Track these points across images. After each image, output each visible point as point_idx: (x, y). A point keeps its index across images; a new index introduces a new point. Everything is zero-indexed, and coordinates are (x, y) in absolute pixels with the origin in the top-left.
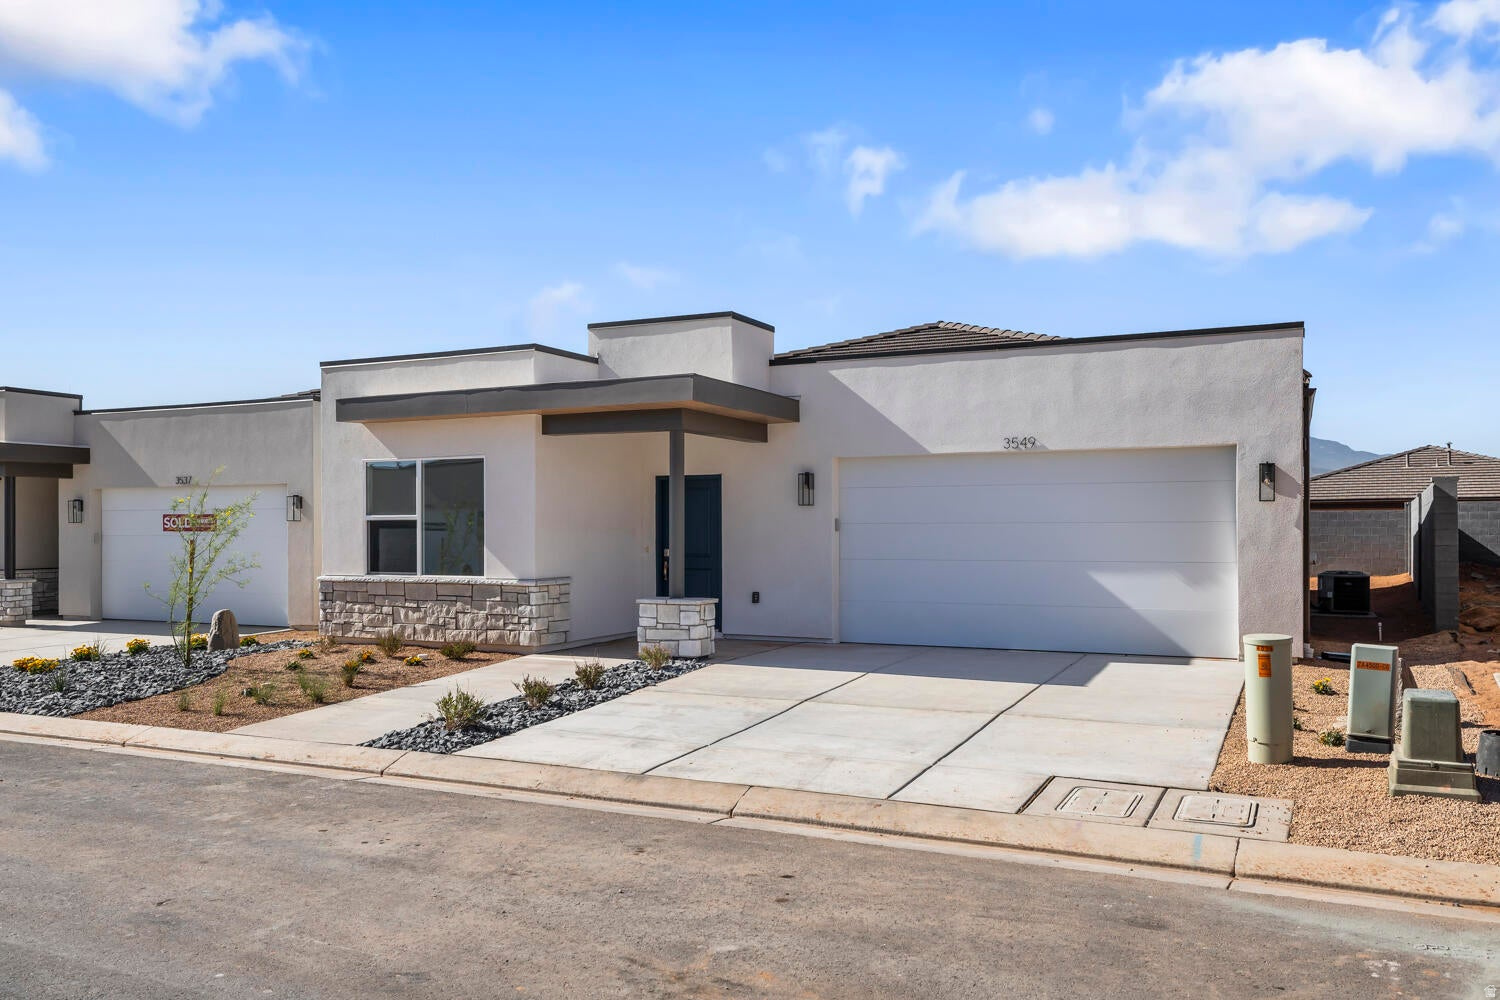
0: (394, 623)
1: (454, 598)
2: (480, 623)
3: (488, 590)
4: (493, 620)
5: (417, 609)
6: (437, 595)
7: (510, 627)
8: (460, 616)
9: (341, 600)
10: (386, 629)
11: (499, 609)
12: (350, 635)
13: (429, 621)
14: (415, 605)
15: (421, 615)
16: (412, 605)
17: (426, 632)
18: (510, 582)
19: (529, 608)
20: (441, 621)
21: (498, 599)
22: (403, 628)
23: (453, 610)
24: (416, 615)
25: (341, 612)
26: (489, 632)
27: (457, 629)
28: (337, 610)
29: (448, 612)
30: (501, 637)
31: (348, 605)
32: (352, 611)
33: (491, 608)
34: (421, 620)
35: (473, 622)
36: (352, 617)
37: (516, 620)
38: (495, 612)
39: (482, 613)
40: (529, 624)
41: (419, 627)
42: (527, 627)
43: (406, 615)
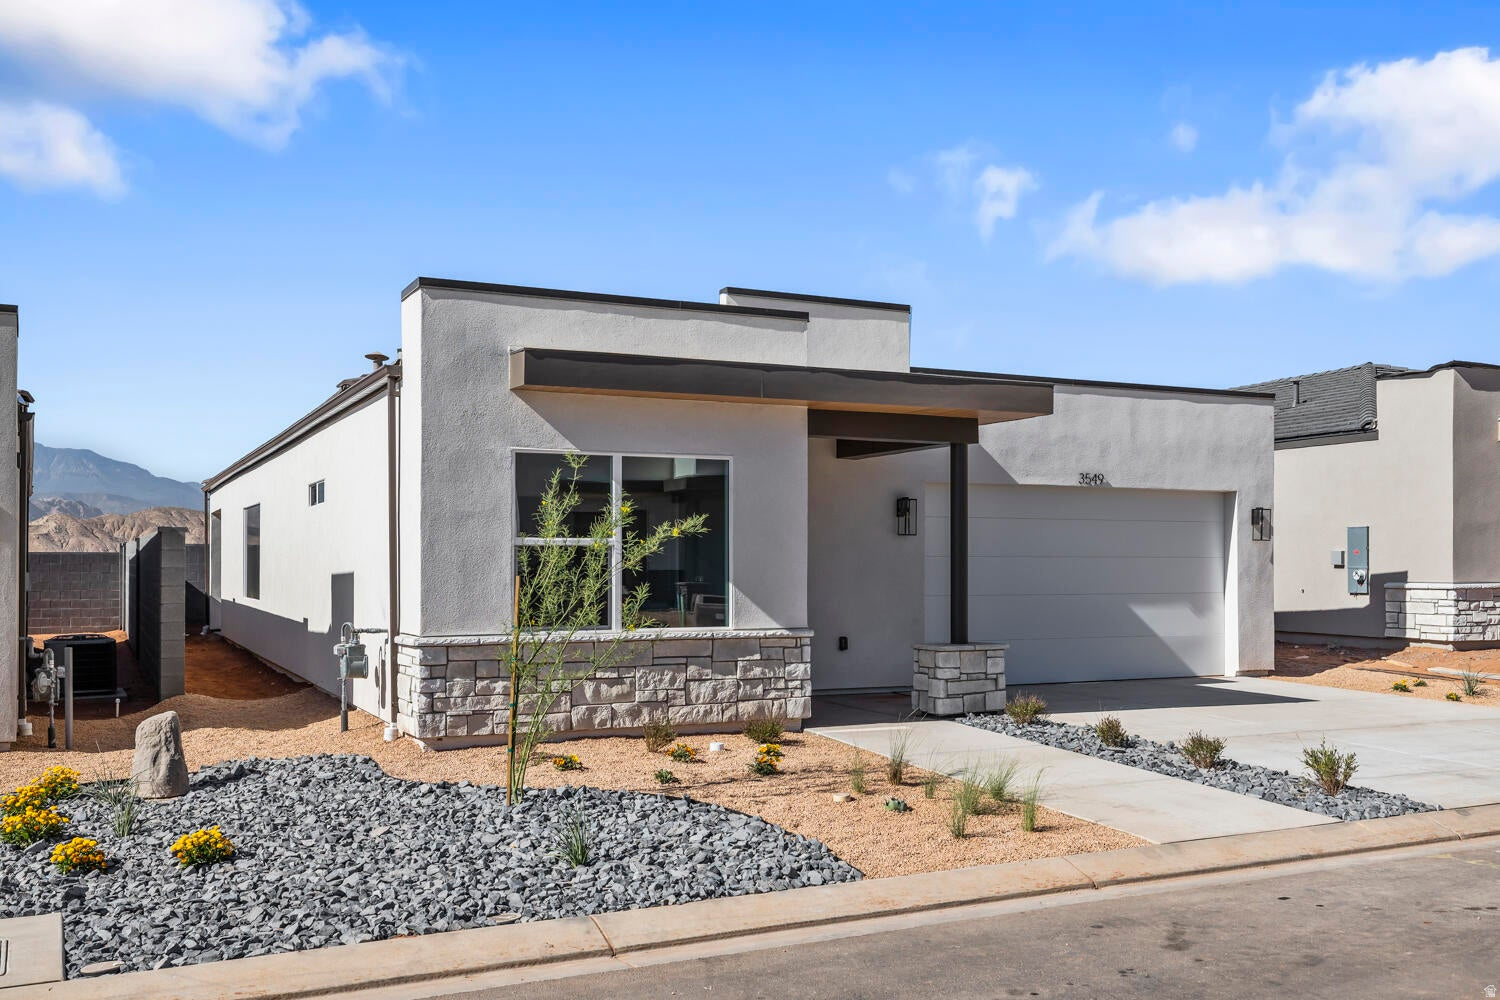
0: (572, 706)
1: (684, 661)
2: (728, 692)
3: (741, 646)
4: (748, 687)
5: (619, 681)
6: (655, 657)
7: (773, 694)
8: (693, 686)
9: (464, 675)
10: (561, 716)
11: (757, 671)
12: (485, 731)
13: (639, 696)
14: (615, 675)
15: (626, 688)
16: (607, 675)
17: (635, 713)
18: (779, 633)
19: (802, 667)
20: (661, 695)
21: (757, 657)
22: (592, 711)
23: (681, 677)
24: (616, 690)
25: (465, 697)
26: (741, 705)
27: (687, 705)
28: (456, 693)
29: (673, 681)
30: (761, 709)
31: (480, 684)
32: (488, 693)
33: (746, 670)
34: (621, 698)
35: (715, 692)
36: (488, 702)
37: (781, 684)
38: (751, 675)
39: (730, 680)
40: (801, 689)
41: (621, 707)
42: (797, 693)
43: (597, 692)
